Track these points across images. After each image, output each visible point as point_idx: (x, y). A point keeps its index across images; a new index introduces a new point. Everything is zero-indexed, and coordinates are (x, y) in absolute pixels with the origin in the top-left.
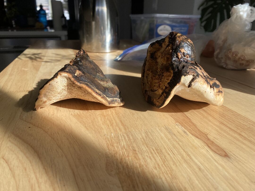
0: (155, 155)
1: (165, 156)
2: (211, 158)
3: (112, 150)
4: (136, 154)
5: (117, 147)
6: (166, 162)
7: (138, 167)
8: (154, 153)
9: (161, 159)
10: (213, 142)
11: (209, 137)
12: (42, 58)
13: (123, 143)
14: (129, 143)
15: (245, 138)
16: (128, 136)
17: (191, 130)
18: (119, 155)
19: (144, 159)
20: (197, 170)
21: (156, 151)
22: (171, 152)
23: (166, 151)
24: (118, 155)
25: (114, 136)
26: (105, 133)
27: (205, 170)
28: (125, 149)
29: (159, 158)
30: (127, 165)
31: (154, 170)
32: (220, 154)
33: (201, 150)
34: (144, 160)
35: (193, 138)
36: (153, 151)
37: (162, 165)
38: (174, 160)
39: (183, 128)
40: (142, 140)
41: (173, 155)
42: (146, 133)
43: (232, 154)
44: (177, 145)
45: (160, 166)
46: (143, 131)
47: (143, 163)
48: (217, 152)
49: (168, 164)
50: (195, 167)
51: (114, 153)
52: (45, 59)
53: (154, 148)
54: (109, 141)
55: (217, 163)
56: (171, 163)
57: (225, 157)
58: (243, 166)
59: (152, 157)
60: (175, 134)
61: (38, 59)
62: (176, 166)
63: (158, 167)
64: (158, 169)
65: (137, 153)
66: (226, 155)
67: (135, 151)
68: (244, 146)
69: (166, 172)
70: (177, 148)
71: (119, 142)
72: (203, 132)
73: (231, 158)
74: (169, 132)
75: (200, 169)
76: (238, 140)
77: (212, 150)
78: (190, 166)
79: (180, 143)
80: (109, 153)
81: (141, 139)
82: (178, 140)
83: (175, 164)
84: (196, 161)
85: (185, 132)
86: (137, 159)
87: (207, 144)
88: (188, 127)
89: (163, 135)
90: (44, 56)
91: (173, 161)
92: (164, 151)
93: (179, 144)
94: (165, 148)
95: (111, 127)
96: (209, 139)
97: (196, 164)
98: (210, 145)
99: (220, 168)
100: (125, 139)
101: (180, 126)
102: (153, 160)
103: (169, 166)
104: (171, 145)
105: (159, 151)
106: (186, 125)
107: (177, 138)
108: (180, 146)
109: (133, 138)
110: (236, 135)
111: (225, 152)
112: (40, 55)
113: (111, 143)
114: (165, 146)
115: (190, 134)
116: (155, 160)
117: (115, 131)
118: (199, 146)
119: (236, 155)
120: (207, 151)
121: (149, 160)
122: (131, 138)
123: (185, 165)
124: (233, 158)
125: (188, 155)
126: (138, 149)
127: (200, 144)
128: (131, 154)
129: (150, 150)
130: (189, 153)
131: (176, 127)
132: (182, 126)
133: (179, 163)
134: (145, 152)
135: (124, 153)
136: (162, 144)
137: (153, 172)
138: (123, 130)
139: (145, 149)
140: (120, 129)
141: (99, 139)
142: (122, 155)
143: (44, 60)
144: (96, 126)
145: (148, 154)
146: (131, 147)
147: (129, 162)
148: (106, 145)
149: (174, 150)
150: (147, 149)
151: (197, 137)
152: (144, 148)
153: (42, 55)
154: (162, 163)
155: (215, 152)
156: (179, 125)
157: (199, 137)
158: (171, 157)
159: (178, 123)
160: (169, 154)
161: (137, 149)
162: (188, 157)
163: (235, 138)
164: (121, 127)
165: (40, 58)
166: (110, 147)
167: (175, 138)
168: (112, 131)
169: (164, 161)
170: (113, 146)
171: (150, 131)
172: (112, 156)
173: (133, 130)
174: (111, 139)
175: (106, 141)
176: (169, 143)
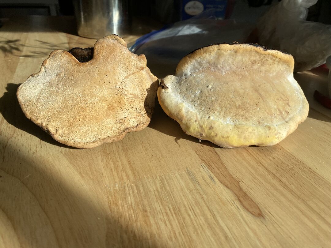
0: (171, 217)
1: (184, 219)
2: (241, 219)
3: (115, 211)
4: (147, 216)
5: (123, 206)
6: (185, 227)
7: (149, 237)
8: (170, 215)
9: (179, 223)
10: (245, 194)
11: (242, 184)
12: (21, 48)
13: (130, 200)
14: (138, 199)
15: (285, 186)
16: (137, 186)
17: (220, 174)
18: (125, 219)
19: (157, 224)
20: (223, 239)
21: (172, 211)
22: (192, 211)
23: (186, 210)
24: (123, 219)
25: (119, 188)
26: (107, 183)
27: (233, 238)
28: (132, 209)
29: (177, 221)
30: (135, 236)
31: (169, 242)
32: (253, 213)
33: (231, 206)
34: (157, 227)
35: (222, 187)
36: (169, 212)
37: (179, 233)
38: (195, 224)
39: (210, 172)
40: (156, 193)
41: (194, 216)
42: (162, 180)
43: (267, 211)
44: (200, 200)
45: (177, 234)
46: (158, 178)
47: (155, 232)
48: (251, 210)
49: (187, 231)
50: (221, 235)
51: (117, 216)
52: (25, 51)
53: (170, 206)
54: (111, 196)
55: (248, 226)
56: (191, 230)
57: (258, 217)
58: (279, 229)
59: (167, 222)
60: (199, 181)
61: (14, 51)
62: (198, 234)
63: (174, 237)
64: (174, 239)
65: (149, 214)
66: (259, 215)
67: (146, 211)
68: (283, 199)
69: (184, 243)
70: (200, 205)
71: (124, 199)
72: (235, 177)
73: (265, 218)
74: (192, 179)
75: (226, 237)
76: (277, 189)
77: (244, 207)
78: (215, 234)
79: (205, 196)
80: (110, 217)
81: (154, 191)
82: (202, 193)
83: (196, 230)
84: (222, 224)
85: (211, 178)
86: (147, 225)
87: (238, 197)
88: (216, 169)
89: (183, 184)
90: (23, 46)
91: (194, 227)
92: (183, 210)
93: (202, 198)
94: (185, 206)
95: (115, 173)
96: (241, 189)
97: (222, 230)
98: (242, 199)
99: (251, 234)
100: (133, 192)
101: (206, 169)
102: (169, 226)
103: (189, 234)
104: (192, 200)
105: (177, 211)
106: (213, 166)
107: (201, 187)
108: (204, 202)
109: (144, 190)
110: (274, 182)
111: (259, 208)
112: (17, 43)
113: (114, 200)
114: (185, 203)
115: (218, 181)
116: (171, 225)
117: (121, 179)
118: (229, 200)
119: (272, 213)
120: (237, 208)
121: (163, 226)
122: (142, 190)
123: (208, 232)
124: (268, 218)
125: (214, 216)
126: (150, 208)
127: (230, 197)
128: (140, 217)
129: (165, 209)
130: (215, 213)
131: (201, 169)
132: (209, 168)
133: (201, 229)
134: (159, 213)
135: (132, 216)
136: (181, 199)
137: (167, 245)
138: (131, 177)
139: (158, 209)
140: (127, 176)
141: (98, 194)
142: (128, 219)
143: (23, 54)
144: (95, 172)
145: (162, 217)
146: (140, 205)
147: (137, 230)
148: (107, 203)
149: (197, 208)
150: (161, 207)
151: (226, 186)
152: (158, 206)
153: (21, 43)
154: (180, 231)
155: (247, 209)
156: (205, 166)
157: (229, 186)
158: (191, 220)
159: (204, 164)
160: (189, 216)
161: (148, 209)
162: (213, 219)
163: (273, 186)
164: (130, 172)
165: (17, 49)
166: (113, 206)
167: (199, 188)
168: (117, 180)
169: (183, 226)
170: (116, 205)
171: (167, 177)
172: (115, 221)
173: (145, 177)
174: (115, 194)
175: (108, 197)
176: (190, 196)
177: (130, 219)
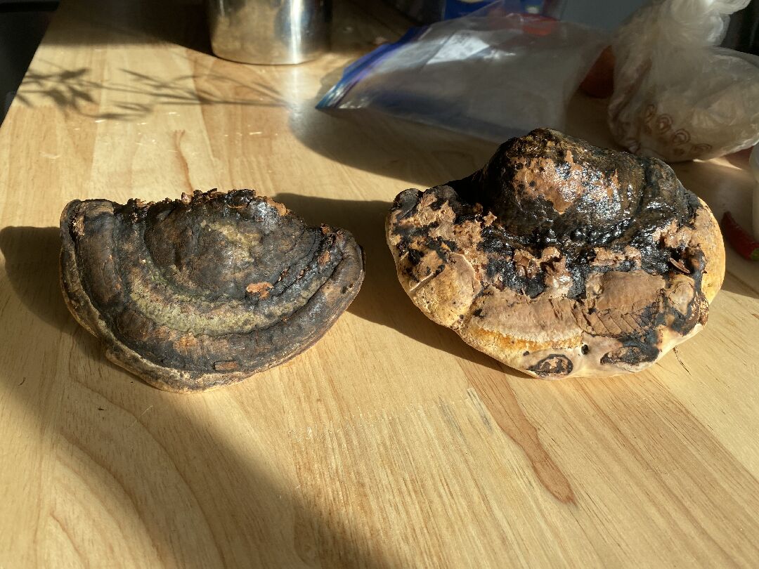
0: (408, 499)
1: (431, 502)
2: (534, 506)
3: (309, 484)
4: (366, 496)
5: (322, 475)
6: (432, 518)
7: (368, 535)
8: (406, 493)
9: (422, 510)
10: (547, 456)
11: (541, 435)
13: (335, 461)
14: (349, 461)
15: (625, 441)
16: (347, 434)
17: (503, 410)
18: (325, 499)
19: (382, 510)
20: (498, 542)
21: (410, 487)
22: (446, 487)
23: (434, 484)
24: (323, 500)
25: (314, 436)
26: (292, 426)
27: (515, 543)
28: (339, 480)
29: (417, 506)
30: (344, 531)
31: (402, 544)
32: (557, 495)
33: (517, 479)
34: (382, 516)
35: (504, 439)
36: (404, 488)
37: (421, 529)
38: (450, 513)
39: (484, 407)
40: (382, 449)
41: (450, 497)
42: (392, 423)
43: (583, 493)
44: (462, 466)
45: (418, 531)
46: (385, 417)
47: (378, 526)
48: (553, 488)
49: (435, 526)
50: (495, 535)
51: (312, 493)
53: (407, 476)
54: (301, 452)
55: (546, 521)
56: (443, 523)
57: (566, 503)
58: (600, 528)
59: (400, 507)
60: (463, 427)
62: (454, 531)
63: (413, 536)
64: (411, 540)
65: (368, 491)
66: (569, 499)
67: (363, 485)
68: (616, 468)
69: (429, 549)
70: (460, 476)
71: (324, 459)
72: (528, 417)
73: (579, 506)
74: (449, 422)
75: (504, 540)
76: (608, 448)
77: (542, 481)
78: (484, 533)
79: (471, 458)
80: (300, 495)
81: (378, 445)
82: (465, 451)
83: (451, 525)
84: (498, 514)
85: (486, 422)
86: (366, 512)
87: (532, 461)
88: (496, 401)
89: (431, 431)
91: (449, 519)
92: (429, 483)
93: (466, 461)
94: (432, 477)
95: (305, 405)
96: (539, 445)
97: (498, 526)
98: (538, 466)
99: (549, 535)
100: (340, 445)
101: (477, 400)
102: (404, 515)
103: (437, 532)
104: (448, 466)
105: (419, 488)
106: (491, 394)
107: (465, 440)
108: (469, 469)
109: (359, 443)
110: (607, 433)
111: (569, 486)
113: (305, 460)
114: (435, 472)
115: (498, 427)
116: (407, 512)
117: (318, 418)
118: (515, 467)
119: (592, 497)
120: (529, 485)
121: (392, 515)
122: (355, 442)
123: (473, 530)
124: (583, 505)
125: (484, 498)
126: (371, 479)
127: (517, 462)
128: (353, 497)
129: (397, 481)
130: (488, 492)
131: (468, 402)
132: (481, 399)
133: (460, 523)
134: (385, 490)
135: (338, 494)
136: (428, 462)
137: (399, 550)
138: (336, 414)
139: (385, 482)
140: (328, 411)
141: (277, 448)
142: (332, 498)
144: (268, 403)
145: (391, 497)
146: (353, 473)
147: (347, 522)
148: (293, 468)
149: (454, 481)
150: (391, 478)
151: (512, 438)
152: (384, 476)
154: (423, 526)
155: (547, 487)
156: (475, 393)
157: (518, 437)
158: (444, 504)
159: (473, 389)
160: (440, 496)
161: (367, 480)
162: (483, 504)
163: (601, 439)
164: (332, 403)
166: (305, 475)
167: (460, 440)
168: (310, 420)
169: (428, 516)
170: (310, 470)
171: (403, 418)
172: (309, 502)
173: (361, 415)
174: (306, 448)
175: (295, 455)
176: (443, 458)
177: (334, 499)
